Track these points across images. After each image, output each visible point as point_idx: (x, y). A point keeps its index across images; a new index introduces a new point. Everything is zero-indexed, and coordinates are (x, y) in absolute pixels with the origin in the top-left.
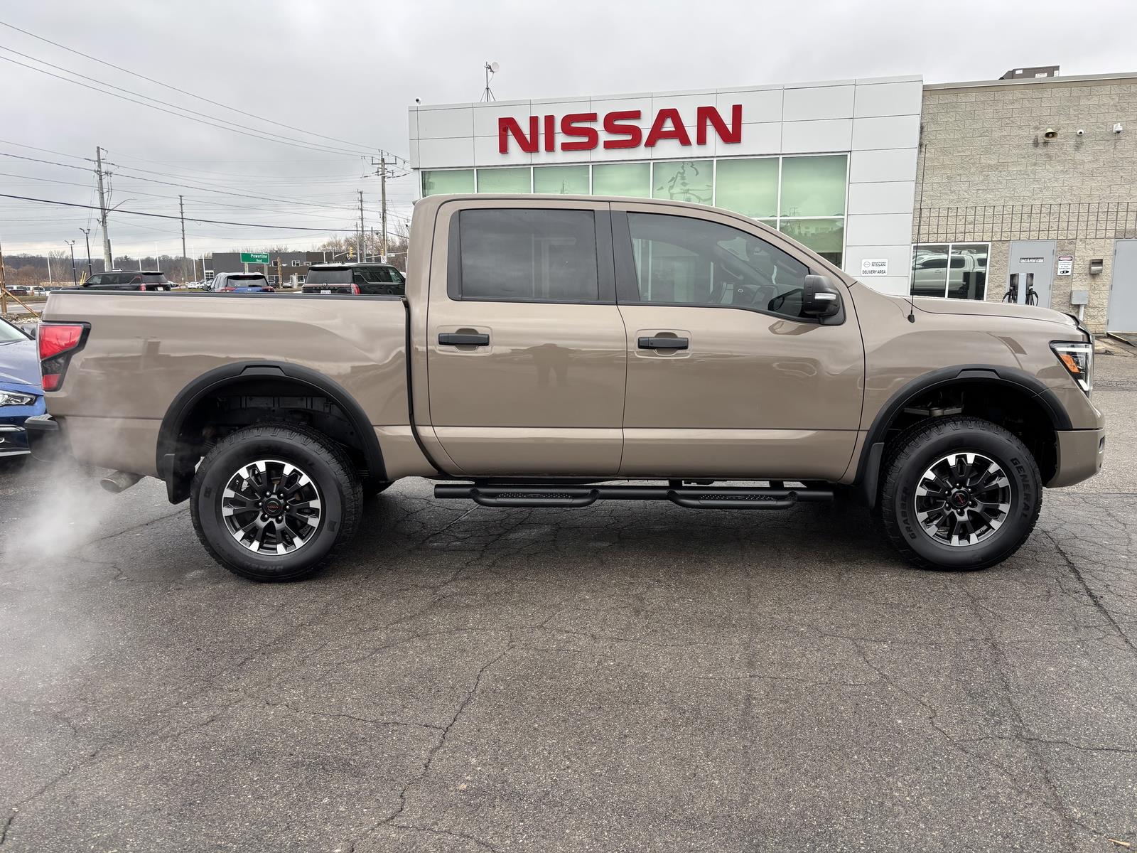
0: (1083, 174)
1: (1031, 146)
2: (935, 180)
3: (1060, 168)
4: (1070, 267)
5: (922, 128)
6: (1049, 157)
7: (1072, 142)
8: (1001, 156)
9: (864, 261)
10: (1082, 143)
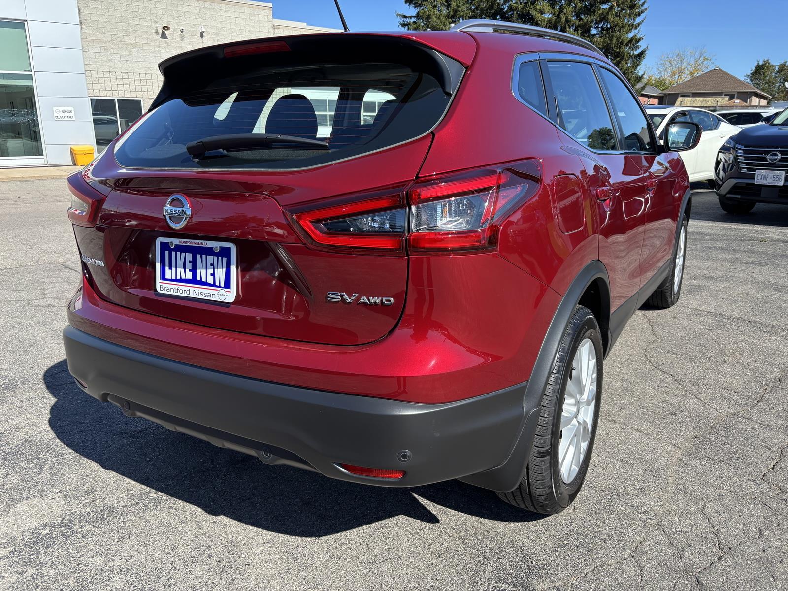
1: (154, 34)
2: (96, 50)
3: (174, 51)
5: (79, 10)
6: (166, 43)
8: (137, 38)
9: (55, 109)
10: (184, 36)
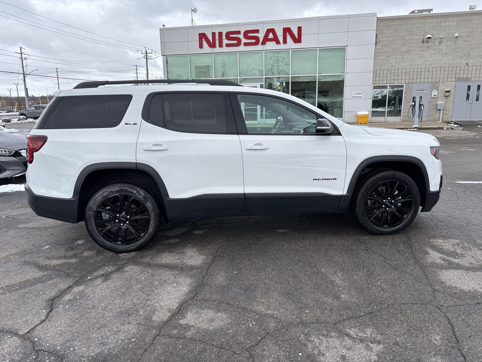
0: (442, 54)
1: (421, 43)
2: (382, 58)
3: (433, 52)
4: (437, 93)
5: (376, 36)
6: (428, 47)
7: (438, 41)
8: (409, 47)
9: (353, 92)
10: (442, 42)
